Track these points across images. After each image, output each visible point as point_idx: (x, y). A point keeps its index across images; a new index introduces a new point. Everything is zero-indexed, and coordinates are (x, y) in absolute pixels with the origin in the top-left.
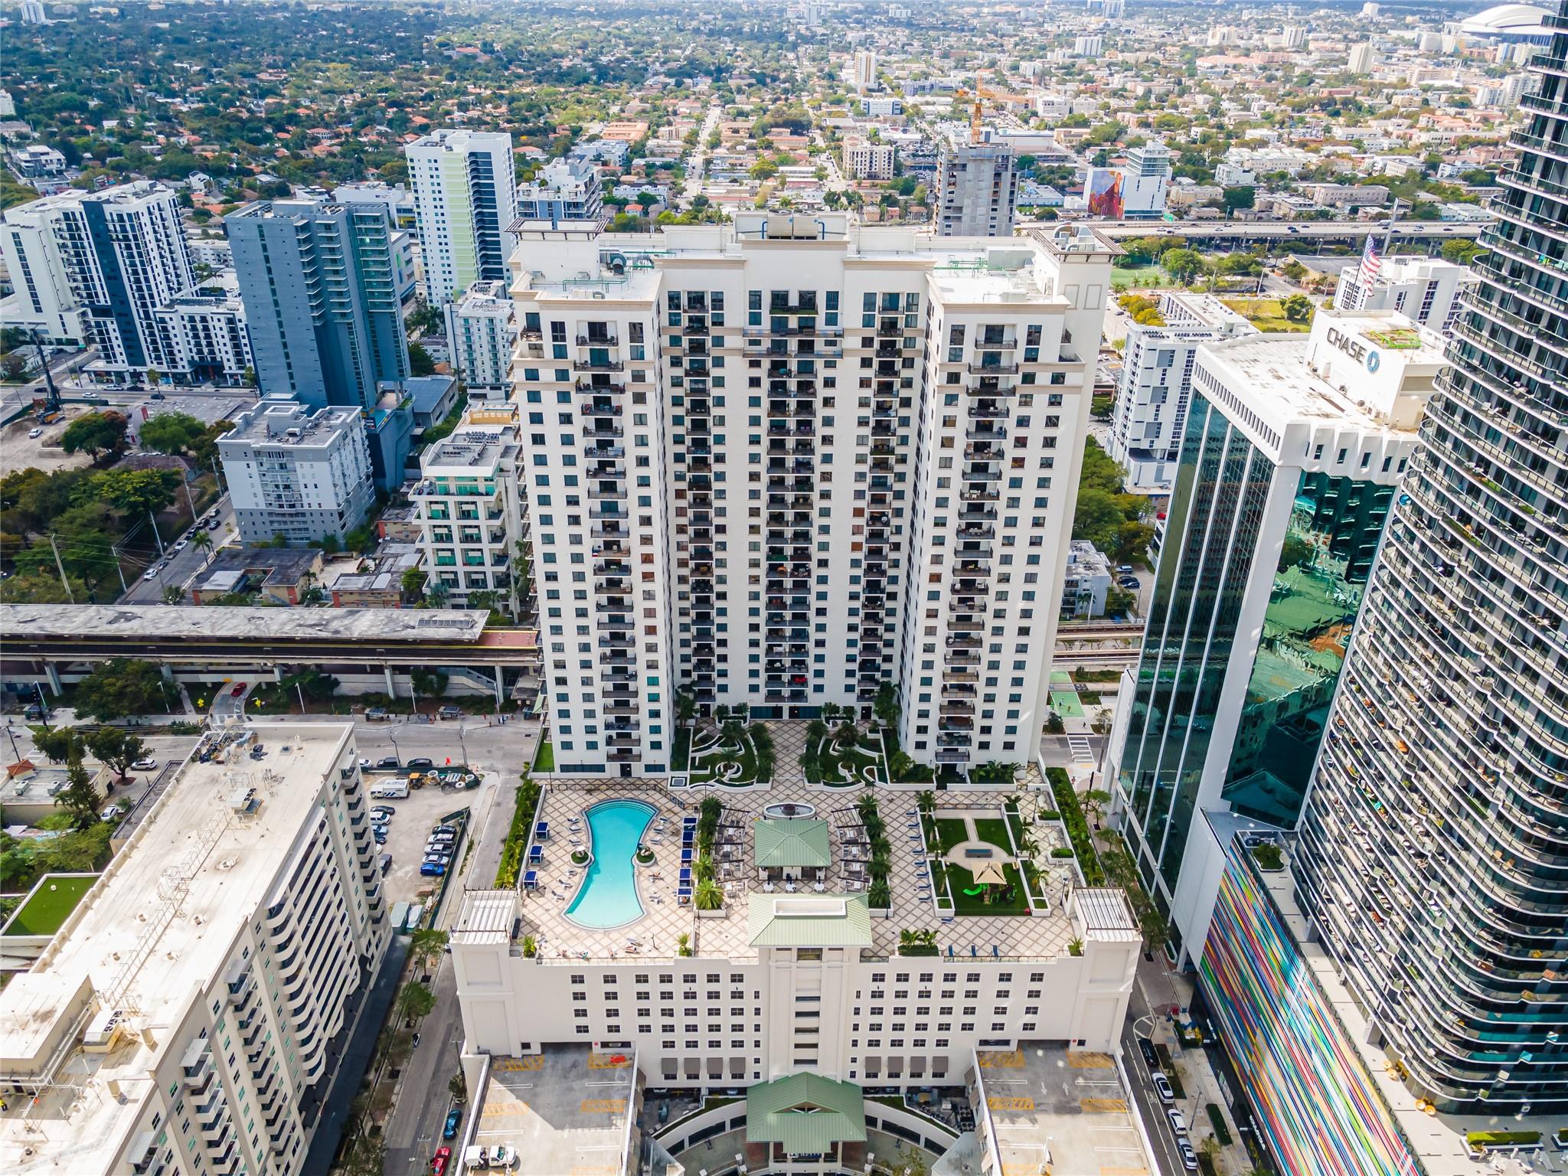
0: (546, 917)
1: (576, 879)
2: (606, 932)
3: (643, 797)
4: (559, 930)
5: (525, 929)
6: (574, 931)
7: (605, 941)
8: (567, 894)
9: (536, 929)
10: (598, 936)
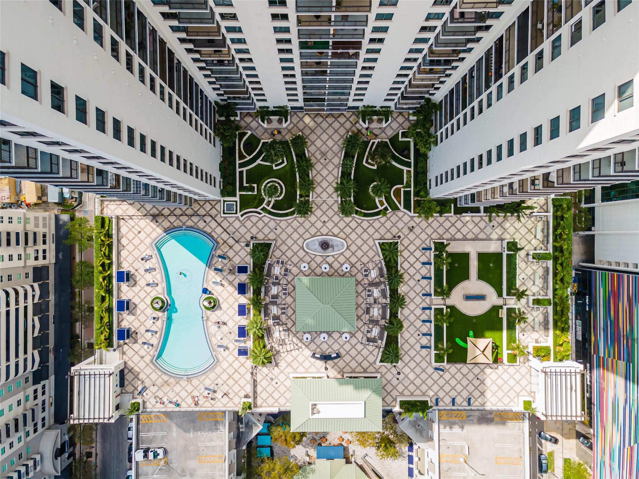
0: (142, 365)
1: (159, 323)
2: (189, 379)
3: (201, 225)
4: (154, 377)
5: (129, 377)
6: (166, 378)
7: (189, 388)
8: (154, 341)
9: (136, 377)
10: (183, 383)
